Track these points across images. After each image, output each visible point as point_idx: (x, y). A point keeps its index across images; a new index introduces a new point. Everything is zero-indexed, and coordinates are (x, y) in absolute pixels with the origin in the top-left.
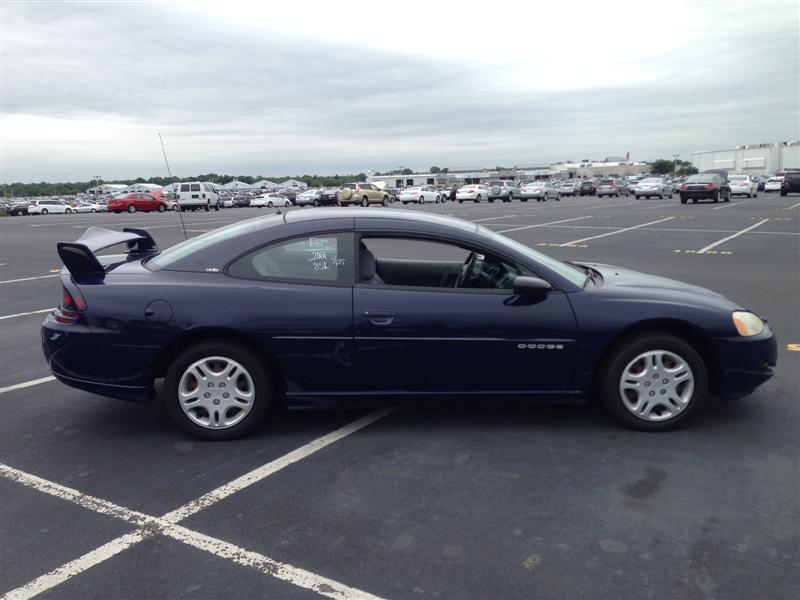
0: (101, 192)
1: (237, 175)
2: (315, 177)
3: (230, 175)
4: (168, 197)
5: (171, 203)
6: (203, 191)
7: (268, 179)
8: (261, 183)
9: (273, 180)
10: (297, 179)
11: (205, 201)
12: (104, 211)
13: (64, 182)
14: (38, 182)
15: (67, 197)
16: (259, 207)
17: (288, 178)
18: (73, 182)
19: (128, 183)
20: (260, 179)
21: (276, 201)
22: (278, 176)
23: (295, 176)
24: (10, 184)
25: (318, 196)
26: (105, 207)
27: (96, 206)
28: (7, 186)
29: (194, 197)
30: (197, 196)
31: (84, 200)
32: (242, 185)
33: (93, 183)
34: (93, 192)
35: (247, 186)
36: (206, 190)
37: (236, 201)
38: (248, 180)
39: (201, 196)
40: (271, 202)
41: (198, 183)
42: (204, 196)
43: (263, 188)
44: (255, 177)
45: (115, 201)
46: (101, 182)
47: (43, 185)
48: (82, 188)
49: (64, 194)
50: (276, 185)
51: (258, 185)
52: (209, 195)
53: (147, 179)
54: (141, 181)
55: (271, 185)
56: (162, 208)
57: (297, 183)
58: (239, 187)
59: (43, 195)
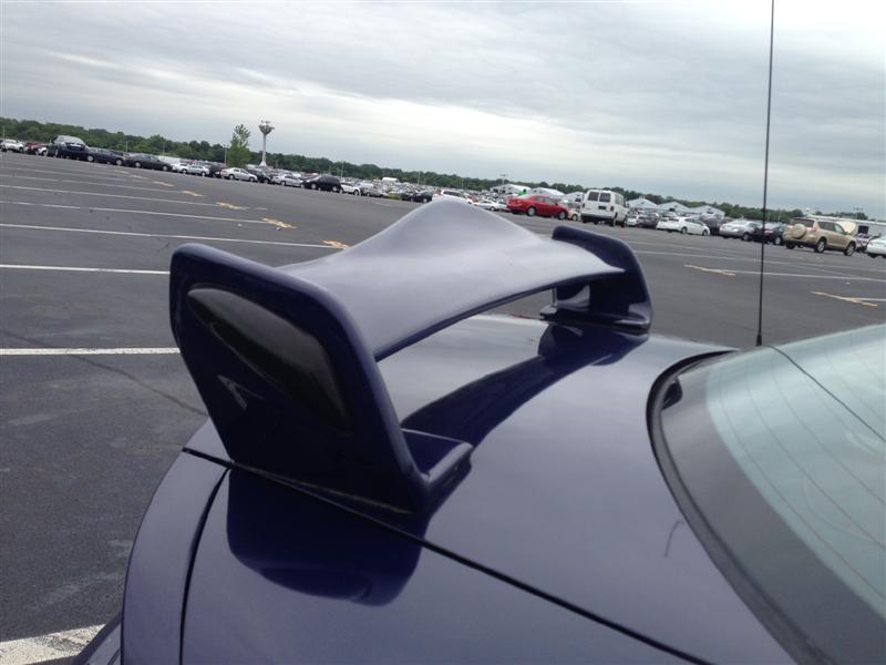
0: (504, 192)
1: (645, 193)
2: (737, 207)
3: (637, 191)
4: (570, 205)
5: (572, 212)
6: (612, 203)
7: (680, 202)
8: (672, 205)
9: (685, 204)
10: (714, 206)
11: (612, 214)
12: (503, 210)
13: (473, 177)
14: (450, 174)
15: (472, 192)
16: (670, 231)
17: (704, 204)
18: (481, 178)
19: (532, 186)
20: (670, 200)
21: (692, 227)
22: (691, 200)
23: (712, 202)
24: (425, 172)
25: (751, 230)
26: (504, 206)
27: (496, 205)
28: (422, 173)
29: (601, 208)
30: (604, 208)
31: (486, 197)
32: (649, 204)
33: (499, 182)
34: (496, 191)
35: (654, 206)
36: (617, 202)
37: (641, 221)
38: (657, 200)
39: (608, 209)
40: (685, 228)
41: (609, 192)
42: (612, 209)
43: (671, 210)
44: (664, 197)
45: (516, 201)
46: (506, 182)
47: (454, 177)
48: (488, 185)
49: (470, 188)
50: (687, 209)
51: (666, 207)
52: (618, 208)
53: (550, 184)
54: (544, 185)
55: (682, 208)
56: (562, 216)
57: (713, 210)
58: (644, 206)
59: (452, 187)
